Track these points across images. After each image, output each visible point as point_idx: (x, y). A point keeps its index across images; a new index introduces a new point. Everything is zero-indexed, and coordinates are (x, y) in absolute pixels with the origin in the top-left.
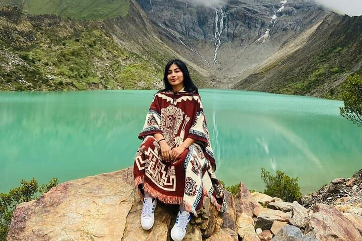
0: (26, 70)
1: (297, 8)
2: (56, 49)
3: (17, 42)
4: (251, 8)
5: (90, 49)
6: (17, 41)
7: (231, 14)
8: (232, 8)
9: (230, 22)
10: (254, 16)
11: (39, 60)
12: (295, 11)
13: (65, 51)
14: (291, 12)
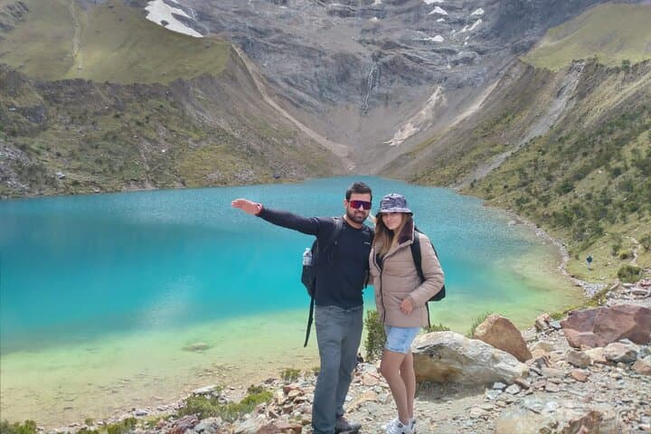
0: (20, 166)
1: (481, 53)
2: (78, 131)
3: (14, 124)
4: (414, 55)
5: (138, 128)
6: (15, 121)
7: (385, 64)
8: (386, 55)
9: (383, 77)
10: (418, 67)
11: (48, 150)
12: (478, 58)
13: (94, 134)
14: (472, 59)
